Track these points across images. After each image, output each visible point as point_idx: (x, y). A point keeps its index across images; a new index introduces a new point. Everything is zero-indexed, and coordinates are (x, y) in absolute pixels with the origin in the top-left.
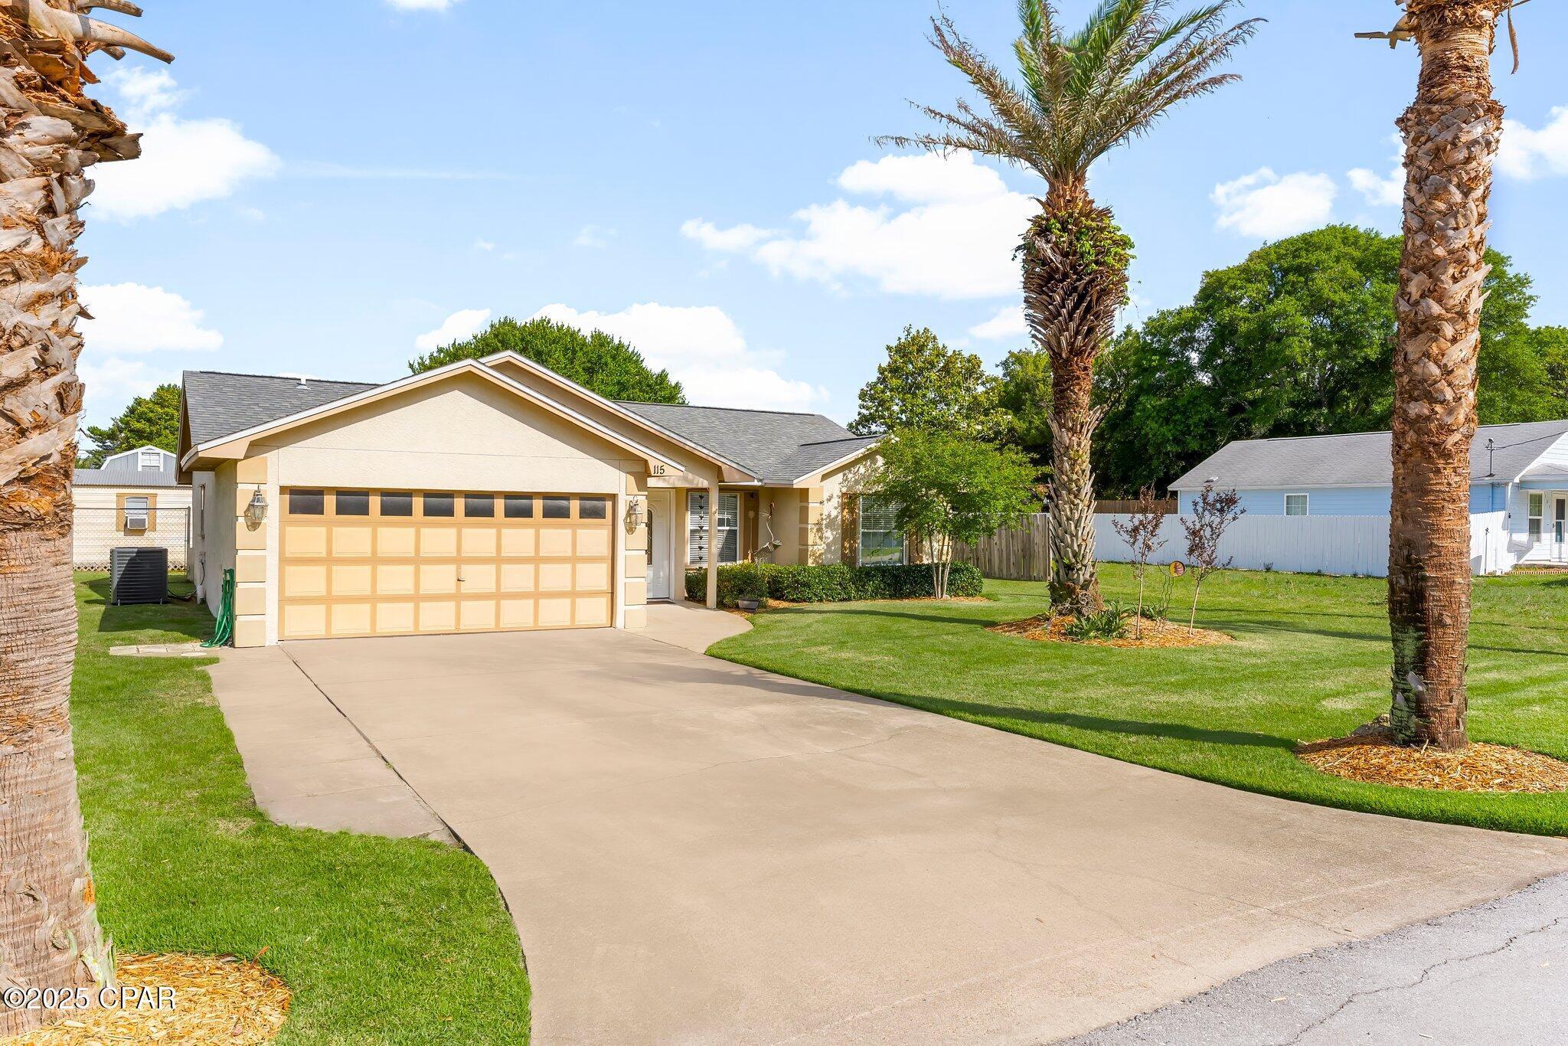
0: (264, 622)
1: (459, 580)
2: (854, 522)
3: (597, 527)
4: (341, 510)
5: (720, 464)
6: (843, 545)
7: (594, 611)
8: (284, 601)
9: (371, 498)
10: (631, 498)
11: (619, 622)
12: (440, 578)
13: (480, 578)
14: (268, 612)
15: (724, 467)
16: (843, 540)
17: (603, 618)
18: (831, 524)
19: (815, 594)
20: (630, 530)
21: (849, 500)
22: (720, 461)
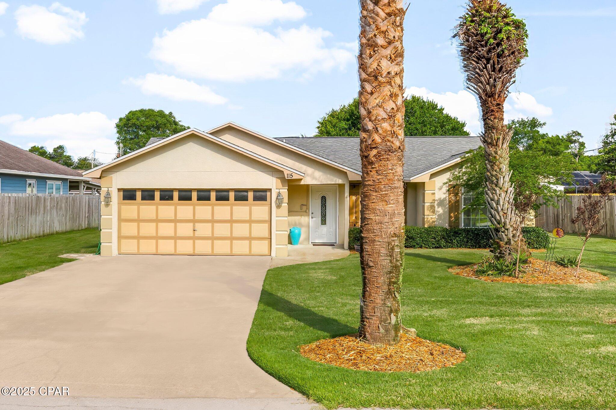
0: (111, 246)
1: (194, 230)
2: (457, 202)
3: (262, 205)
4: (143, 198)
5: (345, 171)
6: (450, 215)
7: (261, 247)
8: (120, 237)
9: (156, 193)
10: (278, 191)
11: (273, 254)
12: (185, 229)
13: (204, 229)
14: (113, 241)
15: (348, 172)
16: (450, 212)
17: (266, 251)
18: (441, 203)
19: (417, 244)
20: (279, 206)
21: (453, 189)
22: (345, 168)
